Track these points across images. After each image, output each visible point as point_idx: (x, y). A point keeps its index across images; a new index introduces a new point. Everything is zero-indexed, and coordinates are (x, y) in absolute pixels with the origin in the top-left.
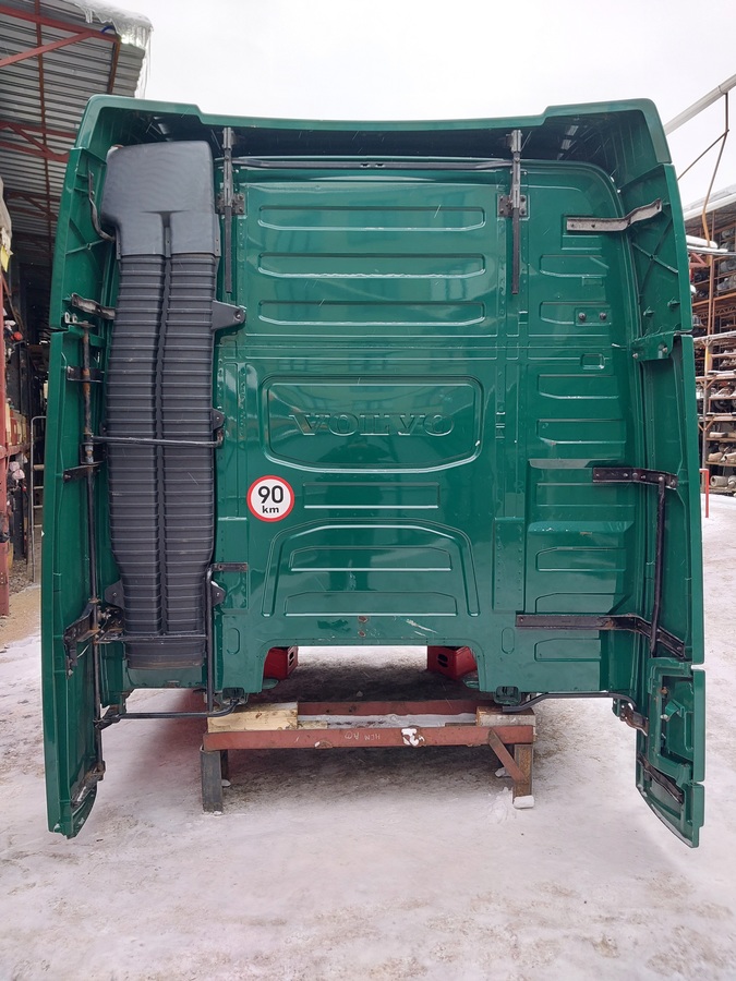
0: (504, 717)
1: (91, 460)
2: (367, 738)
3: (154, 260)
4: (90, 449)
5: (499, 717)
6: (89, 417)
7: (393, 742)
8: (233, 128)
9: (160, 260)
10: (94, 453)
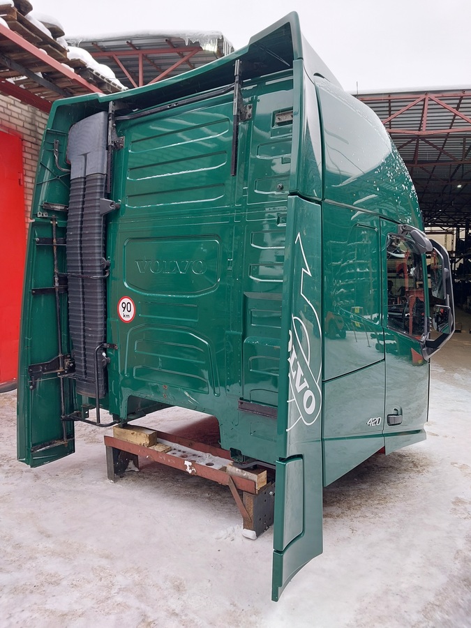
0: (240, 470)
1: (57, 285)
2: (169, 461)
3: (80, 180)
4: (56, 279)
5: (237, 469)
6: (56, 263)
7: (181, 468)
8: (113, 101)
9: (83, 180)
10: (59, 281)
